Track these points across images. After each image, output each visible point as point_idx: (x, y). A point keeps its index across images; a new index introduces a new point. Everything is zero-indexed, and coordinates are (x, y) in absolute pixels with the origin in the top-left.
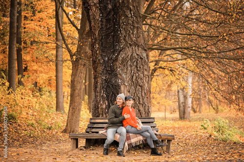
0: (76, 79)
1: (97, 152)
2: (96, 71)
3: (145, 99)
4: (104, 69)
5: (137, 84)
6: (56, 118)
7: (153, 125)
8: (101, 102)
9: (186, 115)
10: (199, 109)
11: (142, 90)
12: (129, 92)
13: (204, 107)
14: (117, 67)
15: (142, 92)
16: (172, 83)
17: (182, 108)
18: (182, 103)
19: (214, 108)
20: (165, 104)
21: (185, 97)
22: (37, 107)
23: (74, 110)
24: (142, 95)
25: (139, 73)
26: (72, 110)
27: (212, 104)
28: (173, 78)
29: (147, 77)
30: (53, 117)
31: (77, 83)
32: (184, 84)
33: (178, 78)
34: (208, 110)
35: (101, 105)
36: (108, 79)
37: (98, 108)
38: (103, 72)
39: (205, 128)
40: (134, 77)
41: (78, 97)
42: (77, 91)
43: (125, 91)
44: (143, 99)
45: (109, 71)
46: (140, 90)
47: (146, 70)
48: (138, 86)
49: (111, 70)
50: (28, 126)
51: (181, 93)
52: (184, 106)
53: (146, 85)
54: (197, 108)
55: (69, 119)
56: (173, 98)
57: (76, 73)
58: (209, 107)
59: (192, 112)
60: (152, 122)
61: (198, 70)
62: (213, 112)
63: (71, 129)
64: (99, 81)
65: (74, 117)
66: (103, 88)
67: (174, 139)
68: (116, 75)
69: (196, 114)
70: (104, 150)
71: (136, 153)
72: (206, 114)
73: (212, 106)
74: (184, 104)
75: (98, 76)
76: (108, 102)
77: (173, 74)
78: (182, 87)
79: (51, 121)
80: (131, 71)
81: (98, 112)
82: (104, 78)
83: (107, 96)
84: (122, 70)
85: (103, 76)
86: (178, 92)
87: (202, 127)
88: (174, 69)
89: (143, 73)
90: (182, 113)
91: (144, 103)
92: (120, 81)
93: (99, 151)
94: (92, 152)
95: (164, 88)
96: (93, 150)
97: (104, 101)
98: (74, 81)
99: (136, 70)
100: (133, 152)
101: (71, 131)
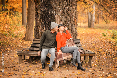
0: (30, 8)
1: (37, 66)
2: (37, 5)
3: (73, 26)
4: (42, 3)
5: (67, 15)
6: (21, 30)
7: (79, 45)
8: (41, 28)
9: (92, 25)
10: (98, 21)
11: (71, 19)
12: (61, 20)
13: (100, 20)
14: (52, 2)
15: (71, 21)
16: (85, 9)
17: (90, 22)
18: (90, 19)
19: (105, 21)
20: (81, 19)
21: (92, 16)
22: (11, 23)
23: (29, 27)
24: (71, 23)
25: (69, 6)
26: (28, 27)
27: (104, 19)
28: (86, 7)
29: (75, 9)
30: (19, 29)
31: (31, 10)
32: (91, 9)
33: (88, 6)
34: (102, 22)
35: (41, 30)
36: (45, 11)
37: (38, 32)
38: (42, 5)
39: (105, 36)
40: (65, 10)
41: (31, 19)
42: (31, 15)
43: (59, 20)
44: (72, 26)
45: (46, 5)
46: (70, 19)
47: (74, 4)
48: (68, 16)
49: (48, 4)
50: (3, 35)
51: (89, 14)
52: (91, 21)
53: (74, 15)
54: (97, 21)
55: (27, 32)
56: (85, 16)
57: (31, 4)
58: (103, 20)
59: (94, 23)
60: (78, 43)
61: (99, 2)
62: (104, 23)
63: (28, 38)
64: (39, 12)
65: (30, 31)
66: (42, 17)
67: (94, 56)
68: (52, 8)
69: (96, 24)
70: (42, 65)
71: (66, 67)
72: (101, 24)
73: (104, 20)
74: (91, 20)
75: (38, 8)
76: (46, 28)
77: (86, 4)
78: (90, 11)
79: (18, 32)
80: (63, 5)
81: (39, 35)
82: (43, 10)
83: (45, 24)
84: (56, 4)
85: (42, 8)
86: (88, 13)
87: (103, 35)
88: (87, 2)
89: (72, 6)
90: (90, 24)
91: (72, 28)
92: (54, 12)
93: (39, 65)
94: (34, 66)
95: (80, 11)
96: (34, 64)
97: (42, 27)
98: (29, 9)
99: (66, 4)
100: (64, 66)
101: (28, 39)
